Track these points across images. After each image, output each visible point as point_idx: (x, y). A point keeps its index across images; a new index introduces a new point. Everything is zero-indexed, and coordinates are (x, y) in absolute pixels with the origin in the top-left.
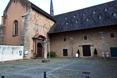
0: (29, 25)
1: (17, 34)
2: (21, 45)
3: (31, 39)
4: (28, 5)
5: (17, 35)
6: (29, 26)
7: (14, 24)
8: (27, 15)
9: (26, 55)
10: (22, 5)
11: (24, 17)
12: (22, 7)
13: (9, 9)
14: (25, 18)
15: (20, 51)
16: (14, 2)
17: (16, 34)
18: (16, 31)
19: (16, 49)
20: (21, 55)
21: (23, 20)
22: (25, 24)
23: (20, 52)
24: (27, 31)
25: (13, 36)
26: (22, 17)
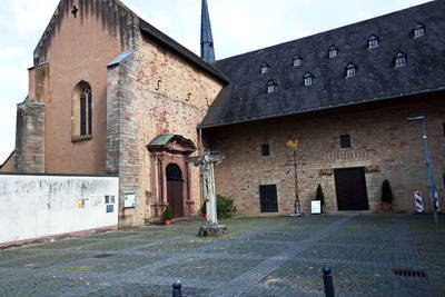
0: (136, 98)
1: (90, 133)
2: (109, 174)
3: (141, 152)
4: (130, 23)
5: (88, 136)
6: (134, 102)
7: (77, 98)
8: (125, 61)
9: (127, 212)
10: (104, 24)
11: (117, 69)
12: (107, 32)
13: (55, 40)
14: (120, 74)
15: (107, 197)
16: (74, 12)
17: (83, 132)
18: (83, 123)
19: (94, 187)
20: (110, 209)
21: (114, 80)
22: (119, 94)
23: (107, 201)
24: (128, 119)
25: (74, 142)
26: (109, 67)
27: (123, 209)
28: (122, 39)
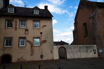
1: (88, 34)
2: (93, 44)
3: (102, 38)
4: (94, 5)
6: (98, 25)
7: (84, 27)
8: (94, 15)
10: (87, 8)
12: (88, 10)
14: (93, 19)
15: (93, 50)
16: (81, 9)
17: (86, 34)
18: (86, 32)
19: (89, 47)
20: (95, 53)
21: (91, 21)
22: (93, 24)
23: (94, 51)
24: (97, 30)
25: (84, 37)
26: (90, 18)
27: (99, 53)
28: (92, 10)
